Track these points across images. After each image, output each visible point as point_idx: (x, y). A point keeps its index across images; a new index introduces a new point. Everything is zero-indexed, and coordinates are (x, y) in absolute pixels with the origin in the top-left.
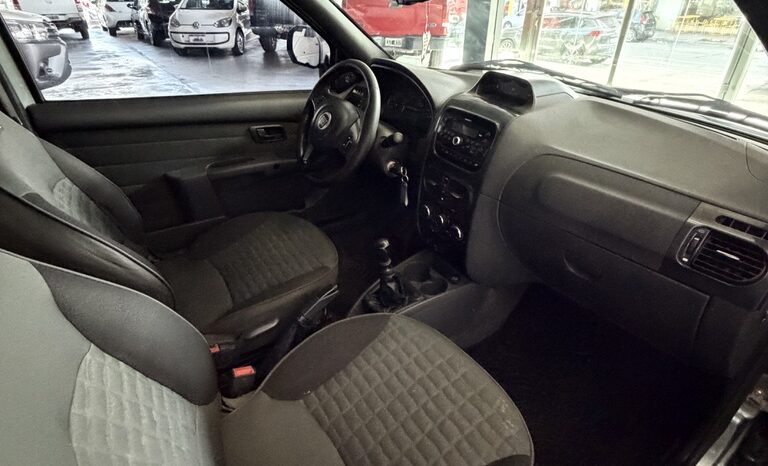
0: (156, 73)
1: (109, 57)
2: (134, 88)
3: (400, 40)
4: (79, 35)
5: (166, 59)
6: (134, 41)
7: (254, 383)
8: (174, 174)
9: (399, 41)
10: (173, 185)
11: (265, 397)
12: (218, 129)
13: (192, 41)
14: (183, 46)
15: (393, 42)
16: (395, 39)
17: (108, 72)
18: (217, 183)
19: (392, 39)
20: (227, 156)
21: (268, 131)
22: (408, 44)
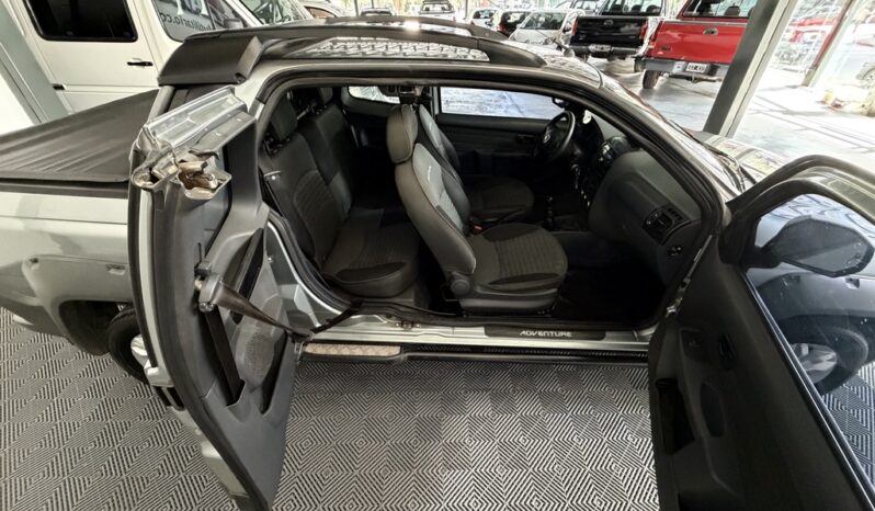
3: (705, 66)
7: (480, 232)
8: (478, 151)
10: (476, 156)
11: (482, 237)
12: (502, 133)
15: (696, 68)
16: (699, 65)
19: (695, 65)
20: (503, 147)
21: (526, 138)
22: (712, 71)
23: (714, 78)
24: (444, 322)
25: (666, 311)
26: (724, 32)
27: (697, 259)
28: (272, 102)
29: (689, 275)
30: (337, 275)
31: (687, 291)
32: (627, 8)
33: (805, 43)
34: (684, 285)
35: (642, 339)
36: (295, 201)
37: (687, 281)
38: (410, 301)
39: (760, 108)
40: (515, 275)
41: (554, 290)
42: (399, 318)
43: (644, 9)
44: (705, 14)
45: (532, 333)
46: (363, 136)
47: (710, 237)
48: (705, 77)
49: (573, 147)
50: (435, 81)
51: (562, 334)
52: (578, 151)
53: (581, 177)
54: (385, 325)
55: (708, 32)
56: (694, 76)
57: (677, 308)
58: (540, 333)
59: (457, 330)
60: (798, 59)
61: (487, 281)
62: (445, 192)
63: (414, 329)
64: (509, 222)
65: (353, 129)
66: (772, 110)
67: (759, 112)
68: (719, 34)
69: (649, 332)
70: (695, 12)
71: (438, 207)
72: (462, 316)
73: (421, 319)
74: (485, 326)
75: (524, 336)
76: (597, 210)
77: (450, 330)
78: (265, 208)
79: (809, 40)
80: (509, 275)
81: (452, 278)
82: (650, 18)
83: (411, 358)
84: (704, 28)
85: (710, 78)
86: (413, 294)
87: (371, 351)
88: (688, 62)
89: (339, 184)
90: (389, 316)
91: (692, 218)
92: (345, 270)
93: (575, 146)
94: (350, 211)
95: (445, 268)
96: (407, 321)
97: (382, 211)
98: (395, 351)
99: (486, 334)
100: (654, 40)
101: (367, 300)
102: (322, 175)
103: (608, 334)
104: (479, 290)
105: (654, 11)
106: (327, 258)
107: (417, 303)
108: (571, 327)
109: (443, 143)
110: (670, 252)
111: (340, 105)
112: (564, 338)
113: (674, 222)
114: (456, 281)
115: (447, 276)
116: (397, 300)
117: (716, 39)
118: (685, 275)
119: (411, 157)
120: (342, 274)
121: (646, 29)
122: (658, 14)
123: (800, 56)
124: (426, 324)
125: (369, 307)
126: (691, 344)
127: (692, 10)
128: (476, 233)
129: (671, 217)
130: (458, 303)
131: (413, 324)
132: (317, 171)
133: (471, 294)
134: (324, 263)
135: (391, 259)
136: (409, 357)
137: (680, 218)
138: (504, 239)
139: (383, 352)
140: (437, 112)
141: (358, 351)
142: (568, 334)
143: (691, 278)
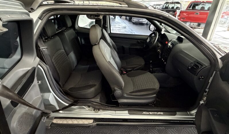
0: (127, 28)
1: (118, 23)
2: (121, 31)
4: (114, 18)
5: (130, 24)
6: (124, 20)
7: (125, 74)
8: (124, 46)
9: (196, 24)
10: (123, 48)
11: (126, 75)
12: (132, 40)
13: (137, 21)
14: (134, 22)
15: (194, 24)
16: (195, 23)
17: (117, 27)
18: (130, 48)
19: (193, 23)
20: (133, 45)
21: (141, 42)
22: (199, 25)
23: (200, 27)
24: (112, 109)
25: (200, 103)
26: (201, 14)
27: (210, 81)
28: (45, 20)
29: (208, 88)
30: (69, 90)
31: (207, 94)
32: (170, 8)
33: (225, 19)
34: (206, 92)
35: (192, 115)
36: (53, 60)
37: (207, 90)
38: (98, 100)
39: (216, 37)
40: (139, 89)
41: (155, 95)
42: (93, 107)
43: (175, 8)
44: (194, 9)
45: (147, 113)
46: (83, 41)
47: (215, 72)
48: (197, 27)
49: (158, 44)
50: (108, 13)
51: (159, 113)
52: (160, 45)
53: (162, 54)
54: (87, 110)
55: (196, 14)
56: (193, 27)
57: (204, 101)
58: (151, 113)
59: (117, 112)
60: (224, 23)
61: (128, 92)
62: (112, 58)
63: (99, 112)
64: (136, 70)
65: (79, 38)
66: (219, 38)
67: (215, 38)
68: (200, 14)
69: (194, 112)
70: (191, 8)
71: (109, 62)
72: (119, 106)
73: (102, 108)
74: (129, 110)
75: (144, 114)
76: (168, 65)
77: (114, 112)
78: (38, 59)
79: (226, 18)
80: (137, 90)
81: (115, 90)
82: (177, 10)
83: (97, 125)
84: (195, 12)
85: (198, 27)
86: (99, 98)
87: (81, 122)
88: (191, 22)
89: (72, 56)
90: (89, 107)
91: (207, 65)
92: (72, 88)
93: (159, 43)
94: (76, 66)
95: (112, 86)
96: (96, 109)
97: (88, 66)
98: (91, 121)
99: (129, 114)
100: (179, 16)
101: (80, 100)
102: (66, 51)
103: (177, 113)
104: (125, 95)
105: (178, 8)
106: (65, 83)
107: (101, 101)
108: (162, 110)
109: (111, 42)
110: (199, 79)
111: (75, 29)
112: (160, 115)
113: (200, 67)
114: (116, 92)
115: (113, 89)
116: (93, 100)
117: (198, 15)
118: (206, 88)
119: (99, 43)
120: (71, 89)
121: (176, 13)
122: (180, 9)
123: (225, 22)
124: (104, 110)
125: (81, 103)
126: (215, 116)
127: (190, 8)
128: (124, 74)
129: (199, 65)
130: (117, 101)
131: (99, 110)
132: (64, 50)
133: (123, 97)
134: (64, 85)
135: (91, 83)
136: (97, 124)
137: (202, 65)
138: (134, 76)
139: (86, 122)
140: (109, 32)
141: (75, 122)
142: (162, 113)
143: (208, 89)
